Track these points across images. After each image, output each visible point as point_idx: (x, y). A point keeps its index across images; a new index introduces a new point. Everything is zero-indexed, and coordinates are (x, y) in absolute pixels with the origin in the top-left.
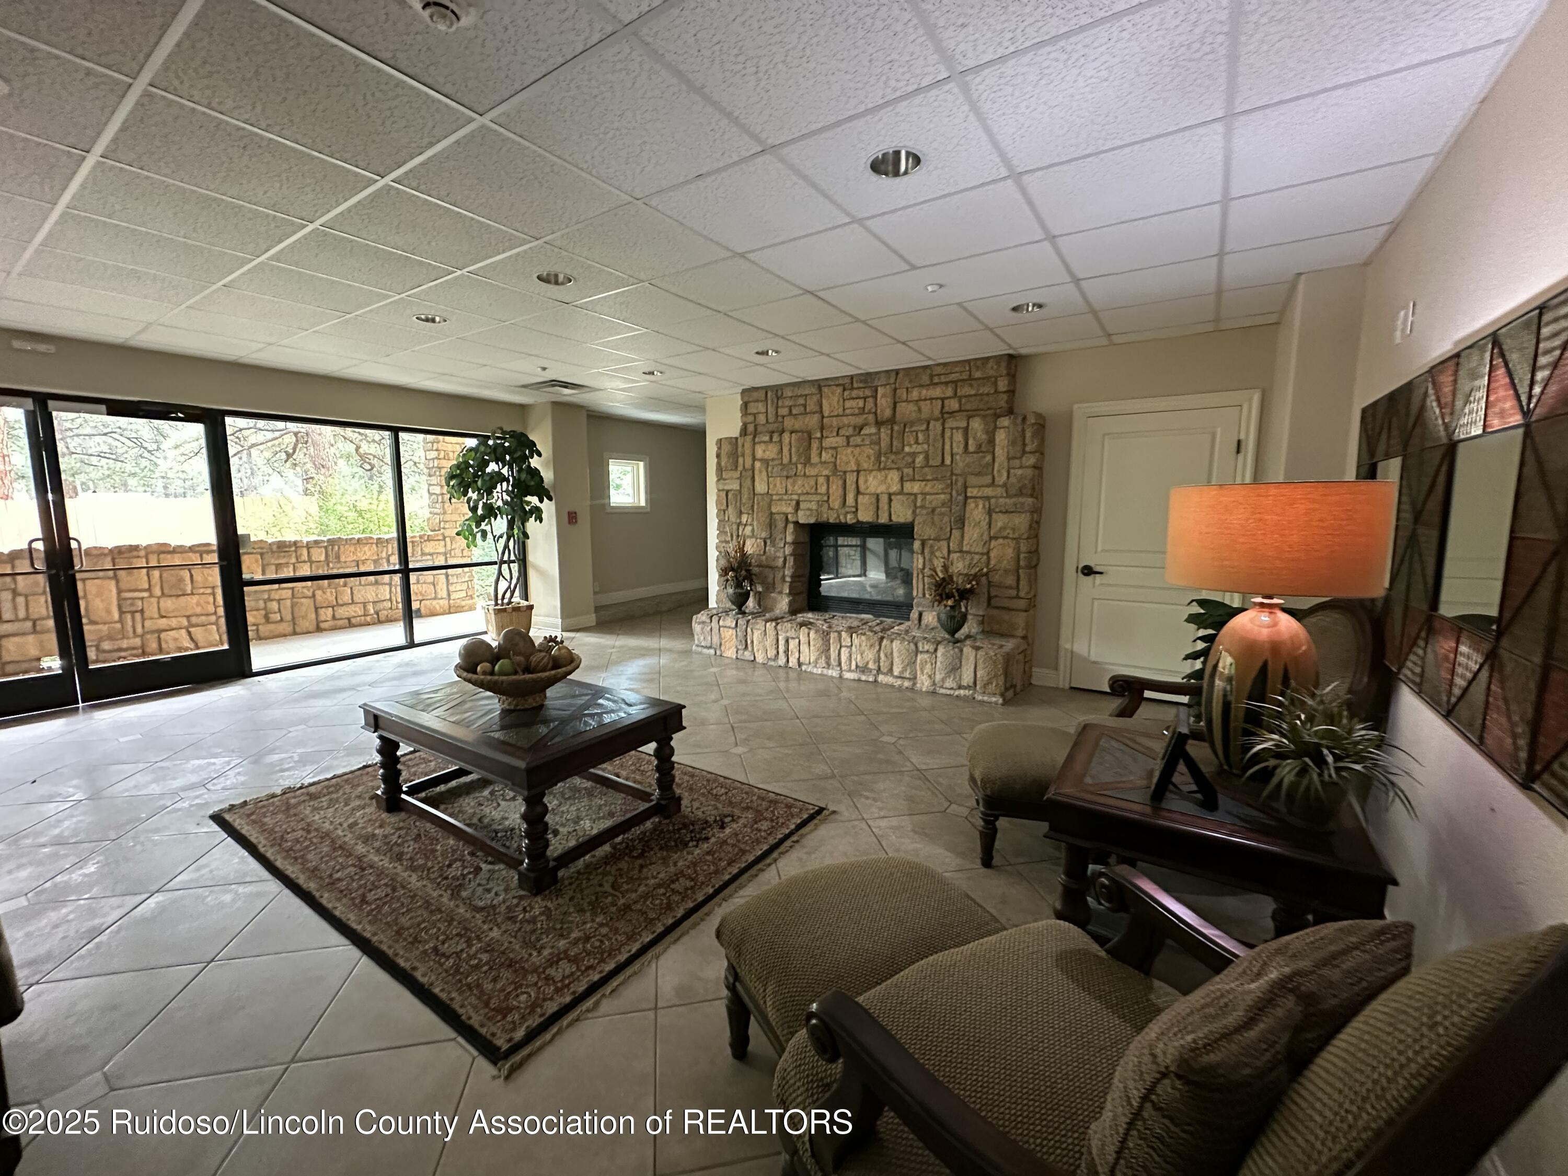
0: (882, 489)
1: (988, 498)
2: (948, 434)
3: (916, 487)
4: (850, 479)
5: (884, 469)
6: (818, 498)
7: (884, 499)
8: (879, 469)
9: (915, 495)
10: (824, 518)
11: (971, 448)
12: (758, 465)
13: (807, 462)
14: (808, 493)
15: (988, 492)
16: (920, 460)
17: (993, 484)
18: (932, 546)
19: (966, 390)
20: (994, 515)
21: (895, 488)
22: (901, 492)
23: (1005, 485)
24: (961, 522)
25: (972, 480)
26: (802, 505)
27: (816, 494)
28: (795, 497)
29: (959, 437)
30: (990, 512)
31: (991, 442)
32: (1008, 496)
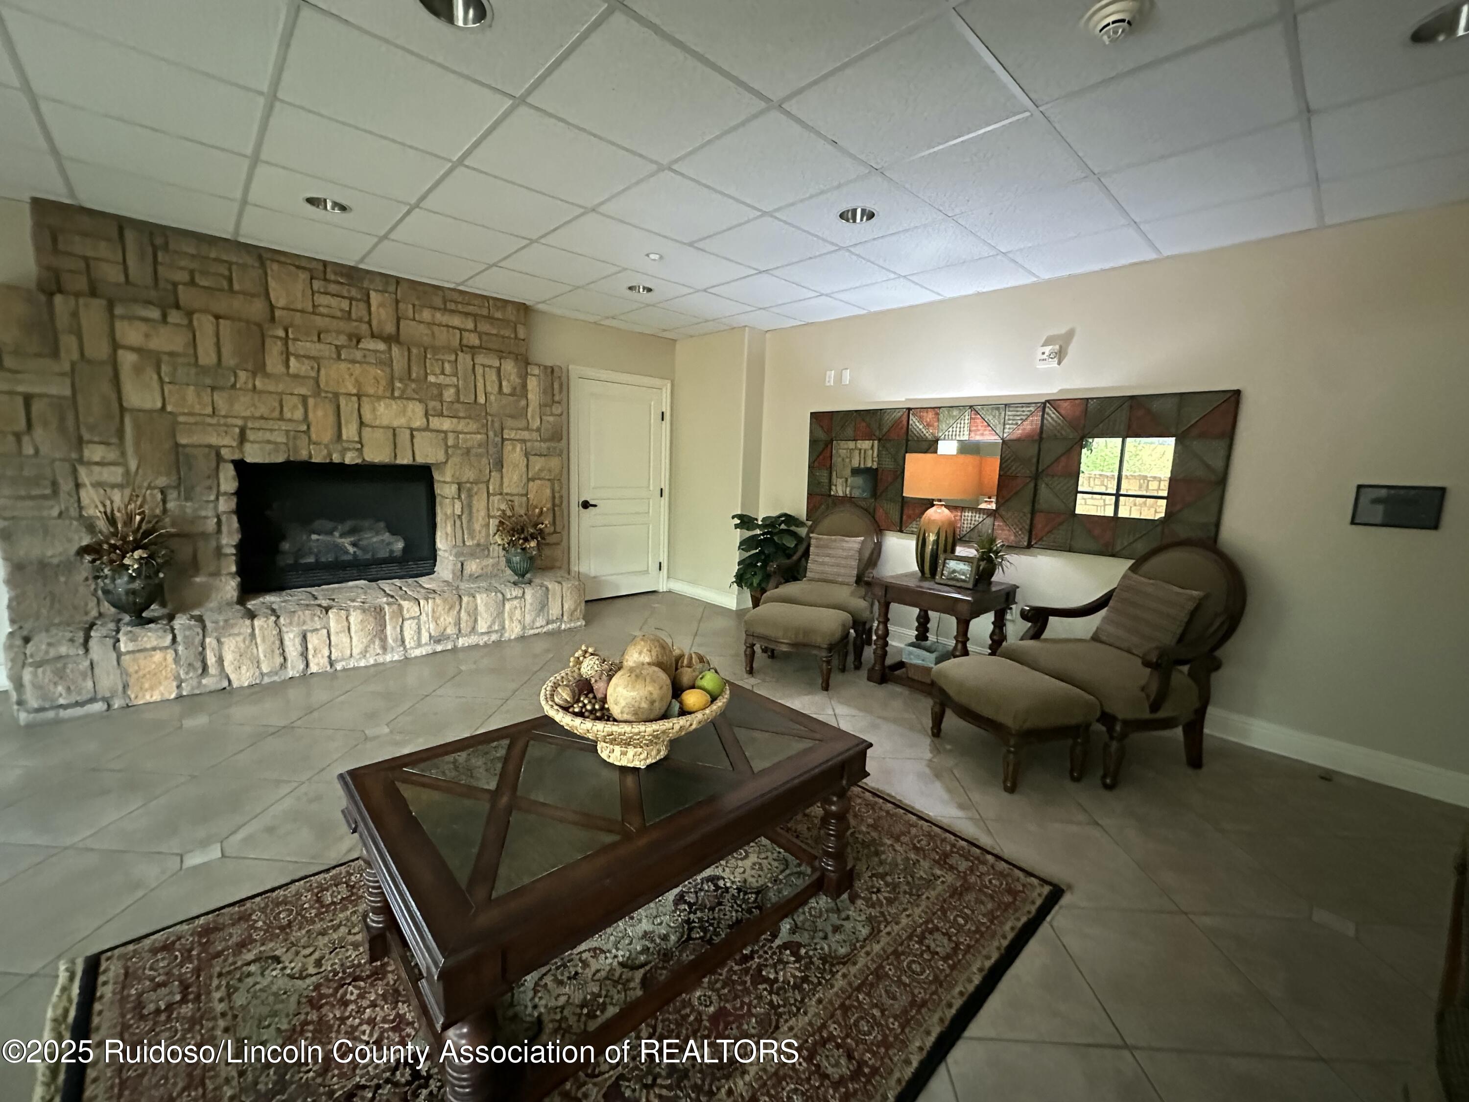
0: (401, 421)
1: (524, 441)
2: (479, 370)
3: (446, 424)
4: (348, 407)
5: (400, 398)
6: (284, 426)
7: (404, 436)
8: (393, 397)
9: (445, 432)
10: (303, 455)
11: (506, 389)
12: (127, 359)
13: (260, 369)
14: (262, 418)
15: (525, 435)
16: (449, 394)
17: (527, 428)
18: (469, 490)
19: (484, 327)
20: (531, 458)
21: (419, 422)
22: (427, 429)
23: (538, 430)
24: (499, 464)
25: (509, 422)
26: (250, 435)
27: (281, 418)
28: (240, 422)
29: (492, 376)
30: (527, 455)
31: (524, 386)
32: (541, 441)
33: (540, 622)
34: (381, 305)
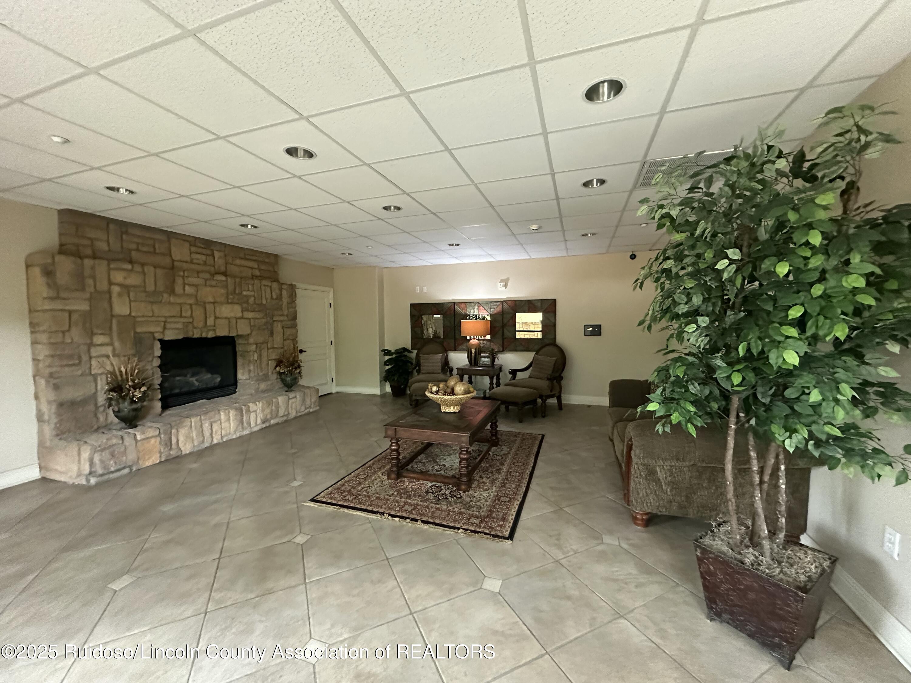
0: (232, 315)
1: (281, 321)
2: (263, 288)
3: (250, 315)
4: (210, 307)
5: (231, 303)
6: (182, 320)
7: (234, 321)
8: (228, 303)
9: (249, 319)
10: (190, 335)
11: (274, 297)
12: (116, 289)
13: (172, 292)
14: (173, 316)
15: (282, 318)
16: (251, 300)
17: (283, 315)
18: (260, 347)
19: (263, 267)
20: (285, 330)
21: (239, 315)
22: (242, 318)
23: (287, 316)
24: (272, 334)
25: (276, 313)
26: (168, 326)
27: (181, 316)
28: (163, 319)
29: (268, 290)
30: (283, 328)
31: (281, 294)
32: (289, 320)
33: (303, 408)
34: (219, 258)
